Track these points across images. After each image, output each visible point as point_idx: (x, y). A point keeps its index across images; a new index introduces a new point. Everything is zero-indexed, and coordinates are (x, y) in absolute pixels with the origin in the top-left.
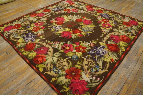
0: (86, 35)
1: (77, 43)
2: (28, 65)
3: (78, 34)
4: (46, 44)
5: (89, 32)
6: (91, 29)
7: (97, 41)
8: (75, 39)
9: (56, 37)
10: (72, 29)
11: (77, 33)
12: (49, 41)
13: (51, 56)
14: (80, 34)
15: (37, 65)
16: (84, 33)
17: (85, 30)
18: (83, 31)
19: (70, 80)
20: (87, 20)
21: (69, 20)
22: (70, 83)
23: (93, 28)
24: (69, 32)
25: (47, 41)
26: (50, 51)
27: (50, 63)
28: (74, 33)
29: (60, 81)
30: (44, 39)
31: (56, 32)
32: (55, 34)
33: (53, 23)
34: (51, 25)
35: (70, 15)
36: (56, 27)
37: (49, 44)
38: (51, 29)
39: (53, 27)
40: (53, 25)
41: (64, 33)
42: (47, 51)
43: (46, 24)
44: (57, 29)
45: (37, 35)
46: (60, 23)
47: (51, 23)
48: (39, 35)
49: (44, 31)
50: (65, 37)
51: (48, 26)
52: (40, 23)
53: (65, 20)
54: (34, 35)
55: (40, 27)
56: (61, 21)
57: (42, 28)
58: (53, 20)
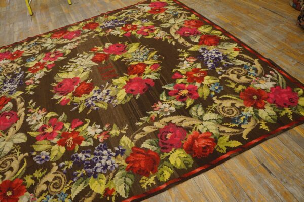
0: (160, 59)
1: (177, 77)
2: (212, 170)
3: (148, 70)
4: (153, 125)
5: (153, 54)
6: (144, 50)
7: (184, 51)
9: (134, 103)
10: (125, 74)
11: (144, 70)
12: (144, 119)
13: (197, 122)
14: (148, 66)
15: (218, 150)
17: (140, 57)
19: (268, 104)
20: (110, 47)
21: (84, 71)
22: (275, 105)
23: (142, 47)
24: (130, 80)
25: (139, 123)
26: (181, 122)
27: (219, 126)
28: (140, 74)
29: (269, 118)
30: (126, 128)
31: (115, 101)
32: (121, 104)
33: (74, 101)
34: (76, 106)
35: (65, 68)
36: (94, 99)
37: (155, 121)
38: (95, 108)
39: (90, 104)
40: (81, 102)
41: (130, 88)
42: (177, 126)
43: (66, 114)
44: (103, 98)
45: (100, 140)
46: (85, 89)
47: (69, 104)
48: (103, 136)
49: (94, 123)
50: (147, 89)
51: (79, 112)
52: (47, 128)
53: (81, 78)
54: (96, 148)
55: (69, 130)
56: (78, 84)
57: (76, 126)
58: (59, 99)
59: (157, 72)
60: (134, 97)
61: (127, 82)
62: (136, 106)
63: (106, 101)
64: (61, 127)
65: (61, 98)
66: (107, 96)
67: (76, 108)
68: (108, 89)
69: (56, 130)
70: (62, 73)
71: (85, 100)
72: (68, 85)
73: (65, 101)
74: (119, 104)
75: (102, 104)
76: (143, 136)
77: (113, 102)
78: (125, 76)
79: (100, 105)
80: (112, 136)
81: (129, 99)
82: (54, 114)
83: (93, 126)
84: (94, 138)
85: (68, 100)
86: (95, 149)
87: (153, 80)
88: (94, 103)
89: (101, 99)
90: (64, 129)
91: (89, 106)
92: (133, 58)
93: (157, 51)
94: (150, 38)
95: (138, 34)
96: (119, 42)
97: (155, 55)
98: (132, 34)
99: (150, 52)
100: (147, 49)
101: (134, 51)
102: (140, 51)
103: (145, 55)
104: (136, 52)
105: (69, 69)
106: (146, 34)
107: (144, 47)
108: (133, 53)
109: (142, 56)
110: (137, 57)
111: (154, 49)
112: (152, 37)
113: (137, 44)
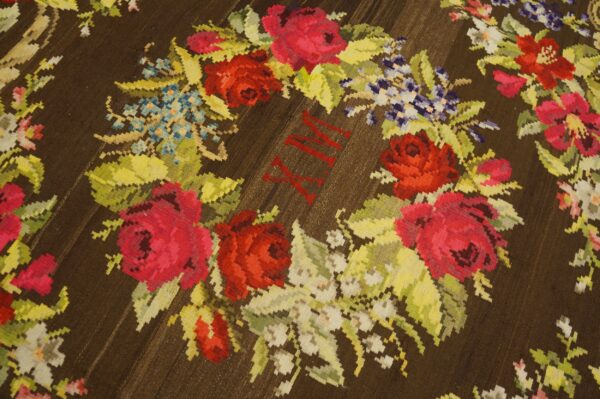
0: (162, 51)
3: (226, 51)
5: (139, 85)
6: (127, 127)
7: (89, 14)
8: (237, 9)
10: (286, 94)
11: (237, 58)
14: (209, 60)
16: (178, 69)
17: (176, 111)
18: (194, 88)
20: (168, 276)
21: (359, 242)
23: (113, 147)
24: (296, 67)
28: (258, 57)
31: (387, 51)
32: (386, 31)
33: (471, 148)
34: (476, 129)
35: (391, 350)
36: (423, 105)
38: (443, 77)
39: (444, 101)
40: (458, 129)
41: (324, 48)
43: (516, 129)
44: (403, 86)
45: (489, 10)
46: (416, 159)
47: (491, 154)
48: (478, 9)
49: (473, 48)
50: (303, 10)
51: (482, 105)
52: (578, 136)
53: (389, 223)
54: (507, 5)
55: (534, 83)
56: (419, 198)
57: (513, 79)
58: (504, 197)
59: (226, 24)
60: (345, 21)
61: (310, 69)
63: (406, 68)
64: (546, 106)
65: (496, 197)
66: (391, 78)
67: (482, 125)
68: (368, 93)
69: (561, 110)
70: (419, 327)
71: (447, 122)
72: (444, 232)
73: (496, 173)
74: (392, 36)
75: (420, 70)
77: (396, 52)
78: (292, 90)
79: (428, 72)
81: (359, 28)
83: (481, 45)
84: (496, 23)
85: (484, 168)
86: (511, 5)
87: (260, 17)
88: (433, 95)
89: (410, 87)
90: (544, 93)
91: (452, 95)
92: (191, 132)
93: (116, 86)
94: (39, 160)
95: (17, 234)
96: (111, 266)
97: (143, 77)
98: (28, 259)
99: (133, 100)
100: (119, 123)
101: (149, 156)
102: (142, 134)
103: (158, 103)
104: (156, 145)
105: (387, 319)
106: (10, 198)
107: (108, 139)
108: (166, 147)
109: (170, 109)
110: (183, 121)
111: (108, 102)
112: (31, 156)
113: (100, 176)
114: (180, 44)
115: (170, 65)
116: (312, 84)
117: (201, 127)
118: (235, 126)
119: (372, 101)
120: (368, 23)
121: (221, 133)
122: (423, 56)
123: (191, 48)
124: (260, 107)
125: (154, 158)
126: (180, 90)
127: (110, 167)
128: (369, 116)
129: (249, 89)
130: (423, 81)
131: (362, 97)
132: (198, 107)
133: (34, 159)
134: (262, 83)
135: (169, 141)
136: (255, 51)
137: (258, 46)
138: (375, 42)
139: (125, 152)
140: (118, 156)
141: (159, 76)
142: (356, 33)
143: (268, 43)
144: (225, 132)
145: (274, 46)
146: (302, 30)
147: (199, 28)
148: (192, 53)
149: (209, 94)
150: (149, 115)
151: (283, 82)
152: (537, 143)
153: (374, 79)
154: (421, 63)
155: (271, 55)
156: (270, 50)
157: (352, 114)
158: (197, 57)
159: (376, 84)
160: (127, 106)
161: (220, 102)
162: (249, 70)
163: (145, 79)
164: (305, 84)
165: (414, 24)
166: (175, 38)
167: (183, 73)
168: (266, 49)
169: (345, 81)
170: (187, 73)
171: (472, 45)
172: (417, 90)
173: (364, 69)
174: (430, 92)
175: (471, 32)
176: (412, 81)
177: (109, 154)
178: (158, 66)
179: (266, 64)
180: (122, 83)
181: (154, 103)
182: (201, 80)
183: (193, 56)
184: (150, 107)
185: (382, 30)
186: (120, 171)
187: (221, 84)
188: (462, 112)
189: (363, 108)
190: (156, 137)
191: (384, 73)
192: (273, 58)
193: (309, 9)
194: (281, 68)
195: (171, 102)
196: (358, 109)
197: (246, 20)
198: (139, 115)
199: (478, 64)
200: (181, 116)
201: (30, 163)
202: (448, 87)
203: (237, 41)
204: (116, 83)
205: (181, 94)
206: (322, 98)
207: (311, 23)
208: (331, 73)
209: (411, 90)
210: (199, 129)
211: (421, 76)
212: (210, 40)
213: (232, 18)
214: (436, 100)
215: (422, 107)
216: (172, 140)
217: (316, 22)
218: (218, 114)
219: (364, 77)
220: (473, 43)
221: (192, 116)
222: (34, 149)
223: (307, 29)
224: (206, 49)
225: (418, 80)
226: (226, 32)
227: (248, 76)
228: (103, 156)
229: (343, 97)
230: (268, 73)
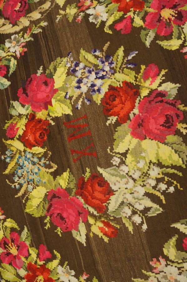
3: (21, 126)
4: (30, 21)
5: (10, 167)
6: (21, 185)
9: (45, 58)
11: (26, 126)
12: (37, 31)
14: (19, 136)
16: (15, 150)
17: (28, 166)
18: (25, 151)
20: (77, 223)
21: (125, 155)
25: (44, 24)
26: (4, 25)
30: (59, 17)
31: (69, 65)
32: (61, 58)
33: (133, 73)
34: (129, 62)
35: (169, 184)
37: (28, 27)
38: (98, 53)
40: (122, 70)
41: (48, 90)
42: (8, 19)
43: (144, 44)
44: (87, 74)
46: (117, 100)
47: (143, 67)
48: (85, 4)
49: (98, 26)
50: (28, 82)
51: (122, 48)
52: (173, 18)
53: (129, 137)
55: (134, 13)
56: (131, 115)
57: (125, 21)
58: (164, 82)
59: (11, 117)
60: (44, 69)
61: (51, 105)
62: (44, 52)
63: (81, 65)
64: (148, 19)
65: (160, 85)
66: (80, 76)
67: (130, 58)
68: (78, 92)
69: (156, 14)
70: (173, 167)
71: (115, 72)
72: (152, 121)
73: (152, 74)
74: (65, 57)
75: (87, 60)
76: (42, 6)
77: (72, 62)
78: (53, 119)
79: (90, 57)
80: (74, 5)
81: (51, 67)
82: (165, 44)
83: (99, 20)
84: (97, 2)
85: (146, 77)
87: (18, 101)
88: (101, 66)
89: (90, 72)
90: (142, 14)
91: (107, 57)
92: (39, 168)
93: (4, 174)
94: (10, 219)
95: (27, 246)
96: (59, 233)
97: (8, 164)
98: (37, 251)
99: (13, 174)
100: (17, 186)
101: (36, 188)
102: (27, 183)
103: (20, 168)
104: (34, 183)
105: (159, 174)
106: (15, 238)
107: (20, 194)
108: (37, 181)
109: (25, 166)
110: (33, 167)
111: (8, 182)
112: (7, 220)
113: (30, 209)
114: (7, 140)
115: (11, 150)
116: (56, 110)
117: (40, 163)
118: (49, 152)
119: (82, 93)
120: (52, 61)
121: (47, 159)
122: (83, 52)
123: (11, 138)
124: (49, 136)
125: (37, 188)
126: (22, 156)
127: (29, 203)
128: (86, 101)
129: (40, 133)
130: (92, 63)
131: (77, 96)
132: (32, 157)
133: (9, 220)
134: (42, 127)
135: (36, 178)
136: (29, 117)
137: (28, 114)
138: (62, 66)
139: (28, 194)
140: (27, 197)
141: (12, 158)
142: (52, 71)
143: (30, 109)
144: (48, 157)
145: (32, 107)
146: (35, 91)
147: (6, 127)
148: (12, 139)
149: (31, 149)
150: (22, 175)
151: (48, 119)
152: (158, 42)
153: (75, 84)
154: (84, 56)
155: (35, 112)
156: (33, 111)
157: (79, 107)
158: (15, 139)
159: (77, 85)
160: (13, 178)
161: (36, 148)
162: (33, 127)
163: (9, 163)
164: (55, 112)
165: (68, 41)
166: (3, 139)
167: (17, 149)
168: (31, 112)
169: (66, 95)
170: (18, 148)
171: (96, 25)
172: (93, 70)
173: (68, 83)
174: (98, 66)
175: (91, 19)
176: (88, 69)
177: (25, 199)
178: (9, 155)
179: (37, 118)
180: (5, 172)
181: (19, 169)
182: (24, 146)
183: (14, 140)
184: (20, 172)
185: (59, 58)
186: (32, 201)
187: (31, 141)
188: (117, 61)
189: (81, 100)
190: (31, 180)
191: (76, 77)
192: (36, 113)
193: (29, 79)
194: (42, 114)
195: (24, 164)
196: (80, 103)
197: (15, 108)
198: (20, 178)
199: (106, 31)
200: (31, 165)
201: (9, 222)
202: (103, 56)
203: (20, 119)
204: (4, 173)
205: (24, 157)
206: (65, 111)
207: (35, 84)
208: (59, 98)
209: (91, 73)
210: (40, 165)
211: (90, 62)
212: (13, 128)
213: (11, 112)
214: (103, 67)
215: (101, 75)
216: (36, 177)
217: (36, 82)
218: (40, 153)
219: (71, 87)
220: (96, 23)
221: (34, 162)
222: (5, 217)
223: (36, 88)
224: (15, 132)
225: (90, 65)
226: (15, 120)
227: (36, 129)
228: (24, 202)
229: (71, 103)
230: (40, 121)
